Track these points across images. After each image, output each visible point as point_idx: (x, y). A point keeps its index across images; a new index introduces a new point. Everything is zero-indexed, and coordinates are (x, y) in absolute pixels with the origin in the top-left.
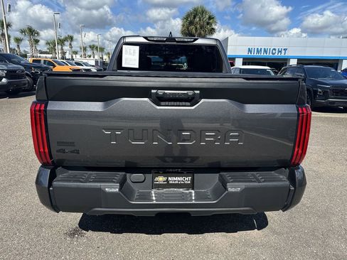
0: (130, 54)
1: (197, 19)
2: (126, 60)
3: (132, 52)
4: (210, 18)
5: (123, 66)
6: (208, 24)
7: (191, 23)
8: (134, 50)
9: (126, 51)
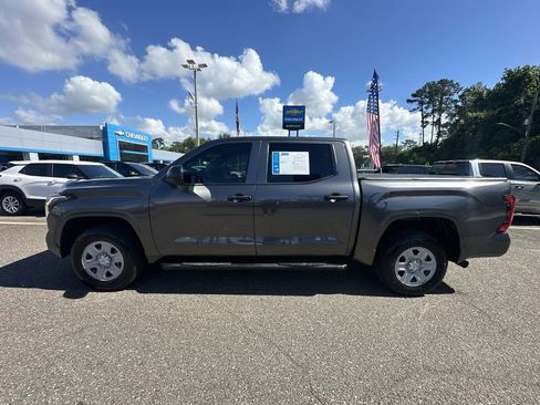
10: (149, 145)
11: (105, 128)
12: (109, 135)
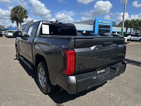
0: (45, 28)
1: (19, 11)
2: (44, 31)
3: (46, 27)
4: (25, 11)
5: (43, 33)
6: (24, 14)
8: (47, 27)
9: (44, 27)
10: (111, 25)
11: (95, 20)
12: (96, 22)
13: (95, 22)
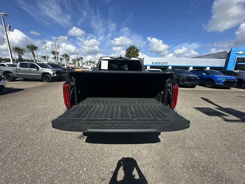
1: (132, 51)
4: (137, 50)
5: (101, 69)
6: (136, 52)
7: (129, 52)
9: (103, 62)
11: (230, 52)
12: (231, 55)
13: (229, 54)
